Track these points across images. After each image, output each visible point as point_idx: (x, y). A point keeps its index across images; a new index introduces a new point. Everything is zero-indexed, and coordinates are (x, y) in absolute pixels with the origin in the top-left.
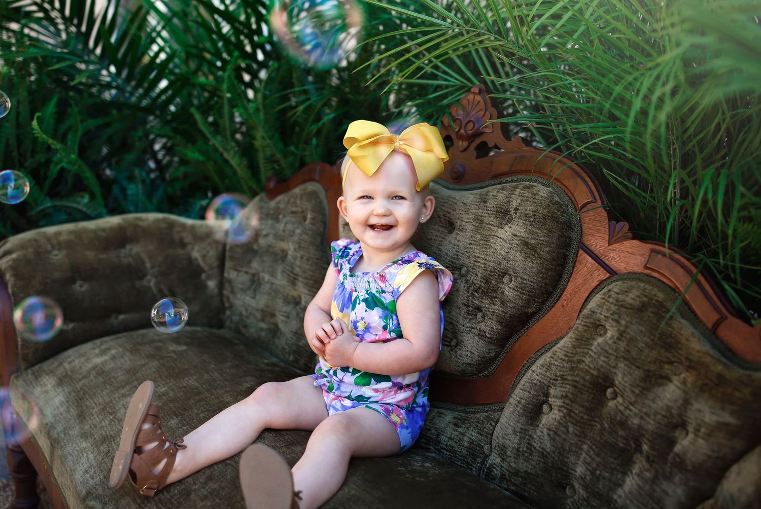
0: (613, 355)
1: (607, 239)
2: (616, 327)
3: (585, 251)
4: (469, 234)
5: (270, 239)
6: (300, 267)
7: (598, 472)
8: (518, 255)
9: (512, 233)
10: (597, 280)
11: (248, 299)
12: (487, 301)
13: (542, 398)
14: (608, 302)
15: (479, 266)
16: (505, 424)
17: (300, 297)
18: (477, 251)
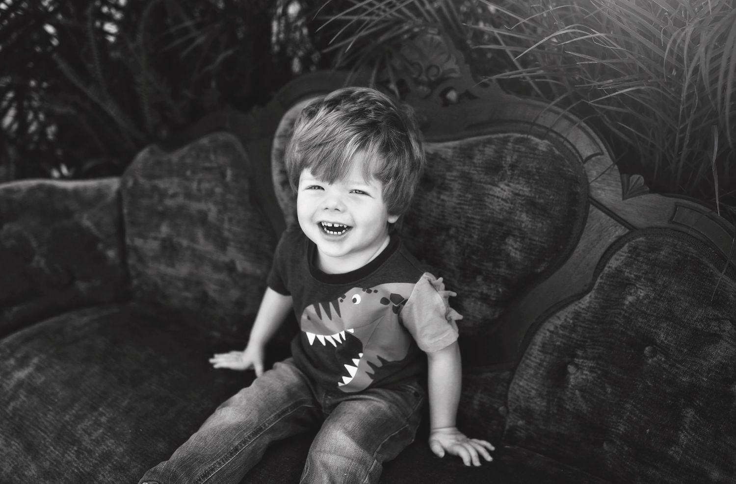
0: (652, 315)
1: (621, 192)
2: (651, 287)
3: (597, 207)
4: (457, 193)
5: (181, 200)
6: (230, 230)
7: (648, 431)
8: (524, 216)
9: (512, 192)
10: (615, 236)
11: (163, 268)
12: (491, 264)
13: (567, 359)
14: (638, 261)
15: (474, 228)
16: (526, 387)
17: (233, 262)
18: (470, 212)
